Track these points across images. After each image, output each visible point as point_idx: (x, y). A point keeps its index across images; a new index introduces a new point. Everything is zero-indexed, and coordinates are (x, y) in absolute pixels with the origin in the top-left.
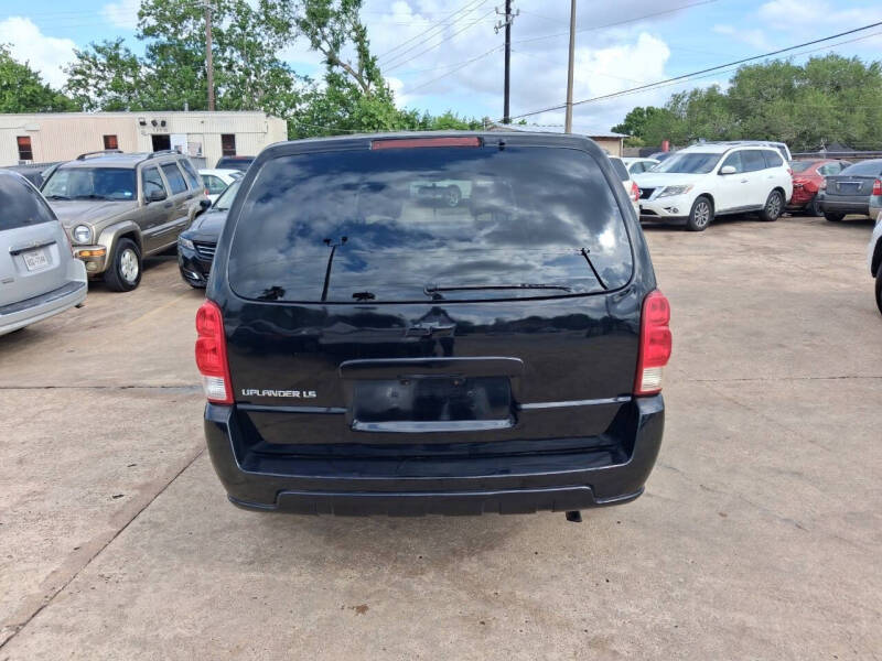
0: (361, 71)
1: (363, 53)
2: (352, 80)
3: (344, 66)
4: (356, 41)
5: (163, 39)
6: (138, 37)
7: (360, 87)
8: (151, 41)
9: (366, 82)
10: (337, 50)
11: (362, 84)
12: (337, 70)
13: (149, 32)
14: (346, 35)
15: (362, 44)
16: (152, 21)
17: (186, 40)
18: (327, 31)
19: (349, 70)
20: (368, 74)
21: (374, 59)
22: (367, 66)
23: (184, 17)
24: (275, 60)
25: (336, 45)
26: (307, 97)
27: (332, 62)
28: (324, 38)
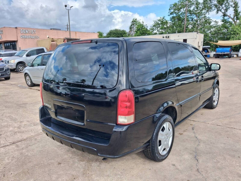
0: (234, 17)
1: (236, 11)
2: (231, 20)
3: (228, 16)
4: (234, 8)
5: (175, 15)
6: (169, 15)
7: (233, 22)
8: (172, 16)
9: (236, 20)
10: (227, 11)
11: (234, 21)
12: (226, 18)
13: (171, 14)
14: (230, 6)
15: (236, 8)
16: (172, 11)
17: (181, 14)
18: (223, 6)
19: (230, 17)
20: (237, 18)
21: (240, 12)
22: (236, 15)
23: (181, 8)
24: (205, 17)
25: (226, 10)
26: (214, 27)
27: (225, 15)
28: (223, 8)
